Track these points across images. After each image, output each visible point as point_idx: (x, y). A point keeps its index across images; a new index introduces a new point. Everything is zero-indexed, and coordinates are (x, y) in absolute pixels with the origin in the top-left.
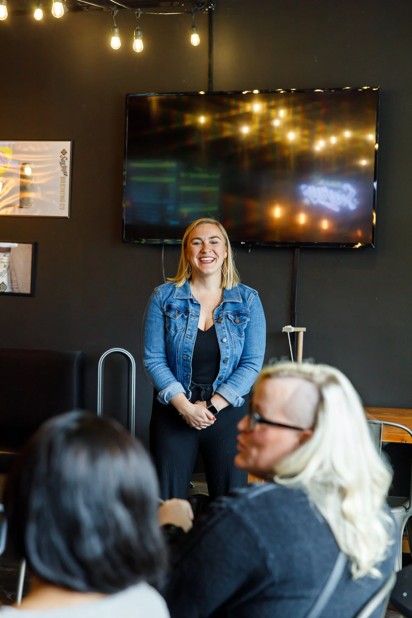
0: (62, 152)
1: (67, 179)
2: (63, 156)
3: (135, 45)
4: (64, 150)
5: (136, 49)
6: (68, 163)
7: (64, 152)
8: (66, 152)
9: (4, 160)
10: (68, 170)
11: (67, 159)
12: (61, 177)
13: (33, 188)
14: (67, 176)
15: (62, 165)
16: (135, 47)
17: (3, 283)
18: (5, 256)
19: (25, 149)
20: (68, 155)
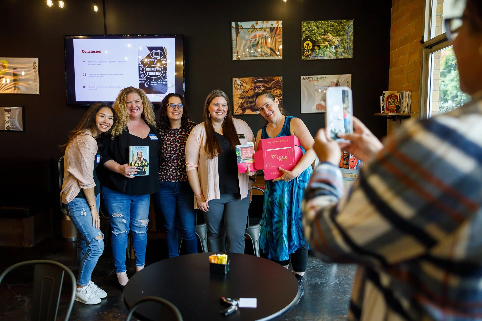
0: (33, 63)
1: (38, 75)
2: (34, 65)
3: (60, 3)
4: (35, 62)
5: (60, 6)
6: (37, 68)
7: (35, 63)
8: (36, 63)
9: (4, 67)
10: (38, 72)
11: (37, 66)
12: (34, 75)
13: (20, 80)
14: (37, 74)
15: (35, 69)
16: (60, 5)
17: (8, 126)
18: (8, 113)
19: (15, 61)
20: (37, 64)
